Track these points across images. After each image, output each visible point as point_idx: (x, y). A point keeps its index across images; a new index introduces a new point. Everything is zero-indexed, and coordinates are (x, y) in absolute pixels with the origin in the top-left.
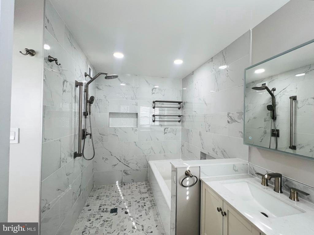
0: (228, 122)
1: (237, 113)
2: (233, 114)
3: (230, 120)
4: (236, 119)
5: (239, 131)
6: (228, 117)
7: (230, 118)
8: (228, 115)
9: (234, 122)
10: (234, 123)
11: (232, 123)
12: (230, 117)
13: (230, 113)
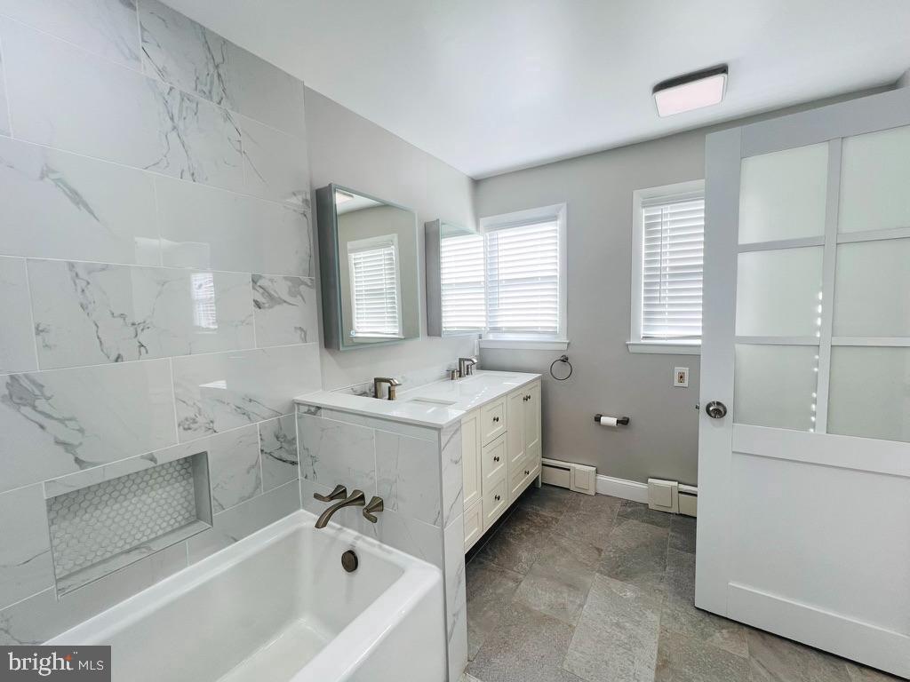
0: (258, 305)
1: (286, 278)
2: (271, 280)
3: (261, 299)
4: (285, 297)
5: (295, 328)
6: (254, 288)
7: (263, 294)
8: (254, 282)
9: (279, 304)
10: (277, 308)
11: (270, 307)
12: (261, 290)
13: (260, 277)
